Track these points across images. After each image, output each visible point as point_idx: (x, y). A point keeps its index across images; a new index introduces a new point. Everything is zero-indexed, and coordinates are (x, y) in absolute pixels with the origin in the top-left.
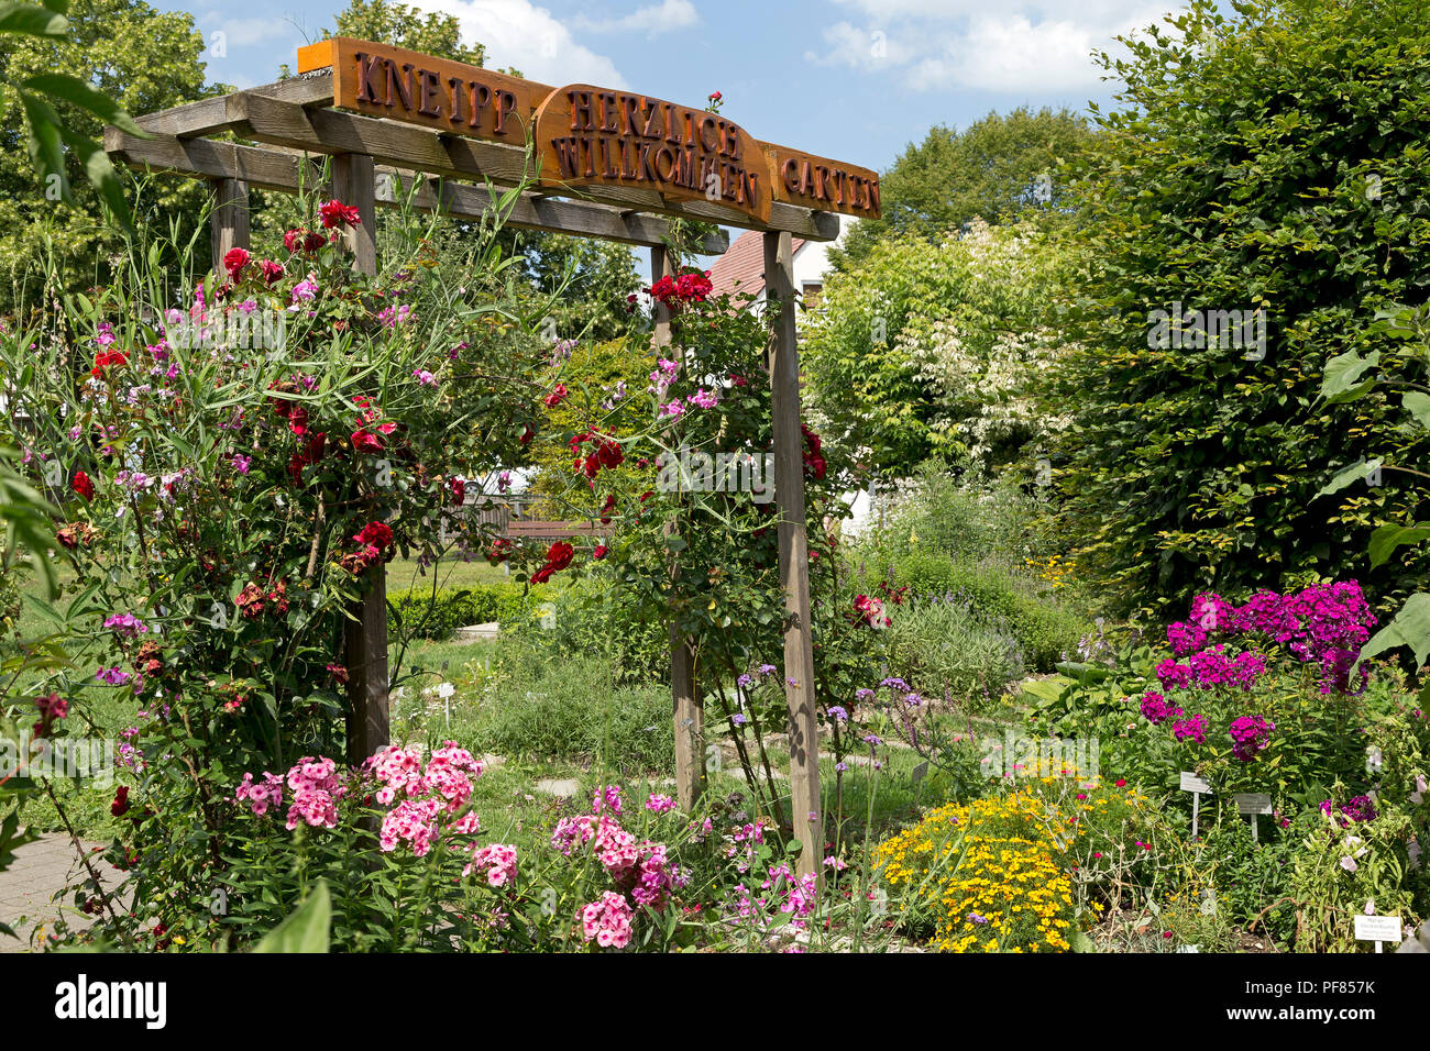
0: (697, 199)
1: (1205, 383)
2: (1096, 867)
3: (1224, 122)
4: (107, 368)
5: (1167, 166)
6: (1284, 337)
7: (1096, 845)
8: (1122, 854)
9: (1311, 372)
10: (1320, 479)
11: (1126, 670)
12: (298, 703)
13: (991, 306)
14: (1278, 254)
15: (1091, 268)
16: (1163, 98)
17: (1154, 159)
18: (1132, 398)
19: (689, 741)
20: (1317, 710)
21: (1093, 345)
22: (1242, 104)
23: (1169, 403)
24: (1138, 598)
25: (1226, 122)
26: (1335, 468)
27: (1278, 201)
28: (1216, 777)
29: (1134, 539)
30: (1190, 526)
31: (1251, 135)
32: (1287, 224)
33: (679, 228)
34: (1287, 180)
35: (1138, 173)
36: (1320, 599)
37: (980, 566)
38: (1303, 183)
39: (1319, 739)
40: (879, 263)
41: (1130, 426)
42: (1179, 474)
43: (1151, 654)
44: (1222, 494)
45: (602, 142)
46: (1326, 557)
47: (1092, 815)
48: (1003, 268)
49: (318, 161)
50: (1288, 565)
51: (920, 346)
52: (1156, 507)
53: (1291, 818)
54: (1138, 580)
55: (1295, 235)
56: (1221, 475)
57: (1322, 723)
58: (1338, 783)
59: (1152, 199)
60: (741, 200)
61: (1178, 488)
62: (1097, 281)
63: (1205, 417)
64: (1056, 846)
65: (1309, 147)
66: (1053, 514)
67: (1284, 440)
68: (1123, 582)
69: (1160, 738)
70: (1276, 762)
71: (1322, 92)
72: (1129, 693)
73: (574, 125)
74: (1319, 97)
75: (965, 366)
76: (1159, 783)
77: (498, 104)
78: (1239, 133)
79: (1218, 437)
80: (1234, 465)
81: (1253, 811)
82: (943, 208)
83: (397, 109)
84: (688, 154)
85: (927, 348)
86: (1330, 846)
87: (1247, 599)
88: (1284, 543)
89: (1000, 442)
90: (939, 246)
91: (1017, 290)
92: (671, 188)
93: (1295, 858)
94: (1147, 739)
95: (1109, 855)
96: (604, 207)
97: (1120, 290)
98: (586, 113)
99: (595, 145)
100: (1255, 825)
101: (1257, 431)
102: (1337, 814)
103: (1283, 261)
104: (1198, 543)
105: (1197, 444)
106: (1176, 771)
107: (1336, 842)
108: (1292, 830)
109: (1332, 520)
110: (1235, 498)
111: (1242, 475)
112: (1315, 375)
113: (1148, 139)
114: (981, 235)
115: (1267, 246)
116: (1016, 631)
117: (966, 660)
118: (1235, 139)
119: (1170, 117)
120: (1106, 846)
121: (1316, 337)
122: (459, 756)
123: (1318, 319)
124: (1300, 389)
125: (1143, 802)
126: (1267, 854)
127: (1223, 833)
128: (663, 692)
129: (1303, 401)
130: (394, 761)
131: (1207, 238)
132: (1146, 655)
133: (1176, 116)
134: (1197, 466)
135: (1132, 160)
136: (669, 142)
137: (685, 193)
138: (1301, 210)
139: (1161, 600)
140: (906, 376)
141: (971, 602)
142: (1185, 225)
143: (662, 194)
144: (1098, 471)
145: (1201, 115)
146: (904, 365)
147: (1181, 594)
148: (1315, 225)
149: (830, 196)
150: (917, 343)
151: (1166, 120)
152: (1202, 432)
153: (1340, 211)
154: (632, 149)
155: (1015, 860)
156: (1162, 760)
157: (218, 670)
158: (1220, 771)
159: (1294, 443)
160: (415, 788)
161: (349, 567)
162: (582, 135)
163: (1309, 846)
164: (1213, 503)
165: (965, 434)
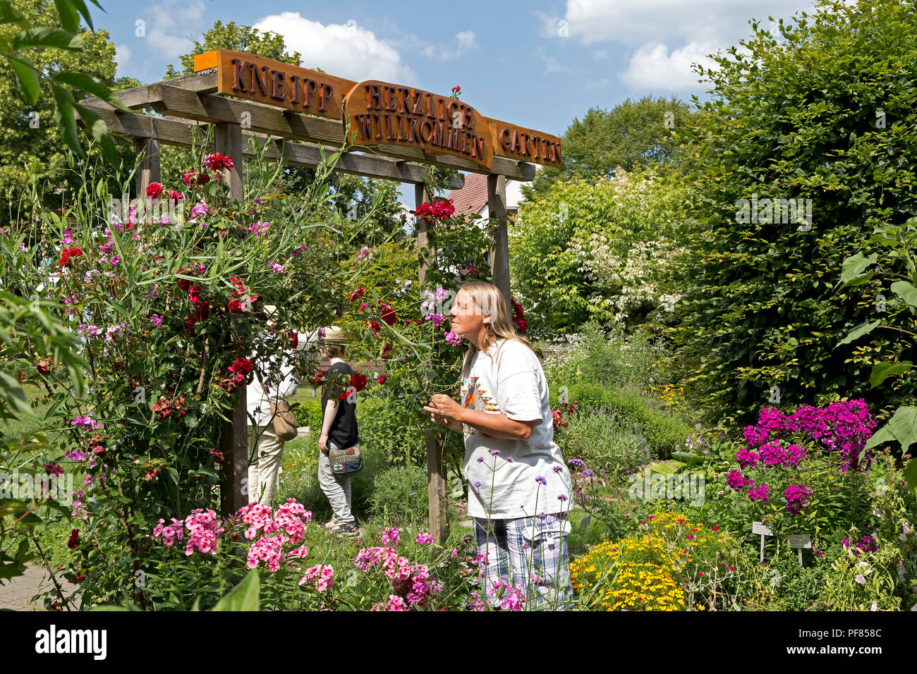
0: (445, 154)
1: (767, 273)
2: (699, 582)
3: (778, 107)
4: (73, 259)
5: (741, 136)
6: (817, 244)
7: (700, 568)
8: (716, 574)
9: (834, 266)
10: (840, 335)
11: (716, 457)
12: (192, 474)
13: (628, 224)
14: (813, 192)
15: (694, 200)
16: (739, 93)
17: (734, 131)
18: (720, 283)
19: (438, 502)
20: (839, 482)
21: (695, 249)
22: (789, 96)
23: (743, 286)
24: (724, 411)
25: (779, 108)
26: (849, 327)
27: (813, 158)
28: (775, 525)
29: (722, 373)
30: (757, 364)
31: (795, 117)
32: (818, 173)
33: (433, 172)
34: (818, 144)
35: (724, 140)
36: (841, 410)
37: (622, 390)
38: (828, 147)
39: (840, 500)
40: (556, 196)
41: (719, 301)
42: (750, 331)
43: (733, 446)
44: (777, 343)
45: (387, 117)
46: (844, 384)
47: (697, 549)
48: (636, 199)
49: (205, 128)
50: (820, 389)
51: (583, 249)
52: (736, 353)
53: (823, 550)
54: (724, 399)
55: (823, 180)
56: (777, 332)
57: (843, 489)
58: (853, 528)
59: (733, 156)
60: (474, 155)
61: (749, 340)
62: (697, 208)
63: (766, 295)
64: (674, 568)
65: (832, 124)
66: (670, 356)
67: (817, 310)
68: (714, 400)
69: (740, 500)
70: (813, 514)
71: (840, 89)
72: (719, 471)
73: (369, 106)
74: (838, 93)
75: (612, 262)
76: (738, 528)
77: (321, 92)
78: (787, 115)
79: (775, 307)
80: (785, 326)
81: (798, 546)
82: (596, 161)
83: (258, 95)
84: (441, 125)
85: (587, 250)
86: (848, 568)
87: (794, 411)
88: (817, 376)
89: (633, 311)
90: (594, 185)
91: (645, 214)
92: (429, 146)
93: (826, 576)
94: (731, 500)
95: (708, 574)
96: (386, 158)
97: (713, 213)
98: (377, 98)
99: (382, 119)
100: (800, 554)
101: (800, 304)
102: (853, 548)
103: (816, 196)
104: (763, 375)
105: (761, 312)
106: (750, 521)
107: (852, 565)
108: (824, 558)
109: (847, 361)
110: (786, 347)
111: (791, 332)
112: (836, 269)
113: (730, 118)
114: (621, 178)
115: (806, 186)
116: (645, 433)
117: (613, 451)
118: (785, 119)
119: (744, 104)
120: (707, 569)
121: (837, 244)
122: (297, 508)
123: (838, 233)
124: (827, 277)
125: (730, 541)
126: (808, 574)
127: (780, 560)
128: (419, 471)
129: (829, 285)
130: (255, 511)
131: (768, 181)
132: (729, 447)
133: (748, 104)
134: (762, 326)
135: (720, 132)
136: (429, 117)
137: (439, 150)
138: (827, 164)
139: (739, 412)
140: (573, 269)
141: (616, 414)
142: (754, 173)
143: (424, 150)
144: (698, 329)
145: (764, 104)
146: (572, 261)
147: (752, 408)
148: (836, 174)
149: (530, 152)
150: (580, 247)
151: (741, 106)
152: (765, 304)
153: (852, 165)
154: (405, 121)
155: (648, 577)
156: (741, 514)
157: (140, 453)
158: (778, 521)
159: (823, 312)
160: (269, 528)
161: (225, 387)
162: (374, 112)
163: (835, 568)
164: (772, 350)
165: (610, 306)
